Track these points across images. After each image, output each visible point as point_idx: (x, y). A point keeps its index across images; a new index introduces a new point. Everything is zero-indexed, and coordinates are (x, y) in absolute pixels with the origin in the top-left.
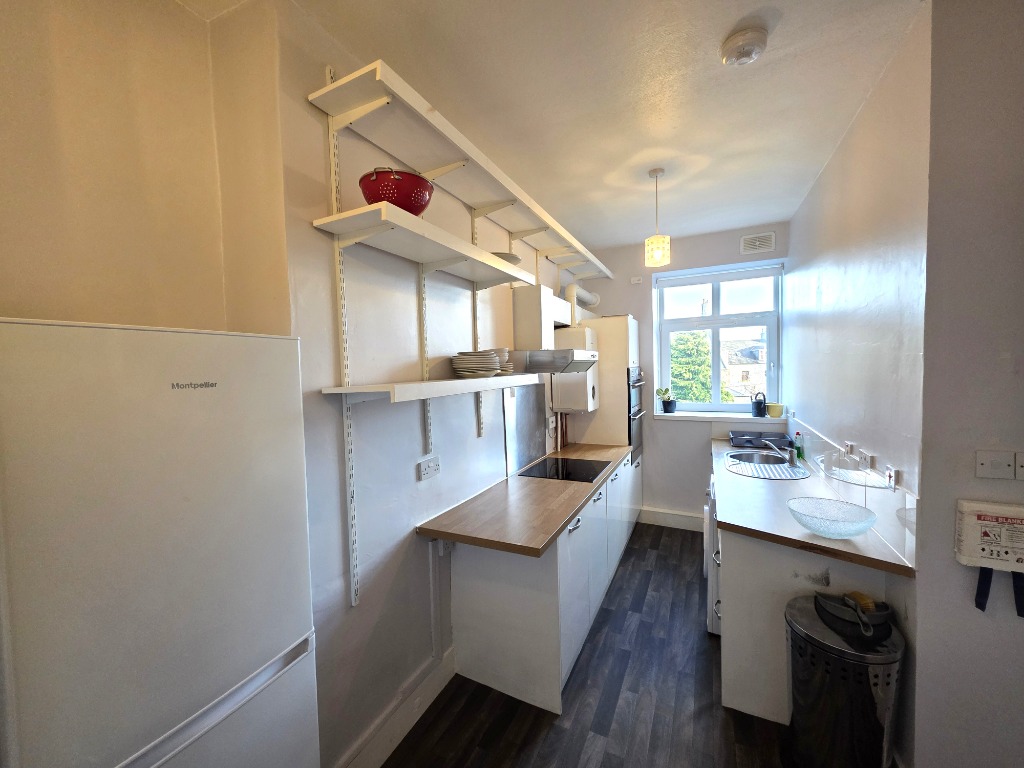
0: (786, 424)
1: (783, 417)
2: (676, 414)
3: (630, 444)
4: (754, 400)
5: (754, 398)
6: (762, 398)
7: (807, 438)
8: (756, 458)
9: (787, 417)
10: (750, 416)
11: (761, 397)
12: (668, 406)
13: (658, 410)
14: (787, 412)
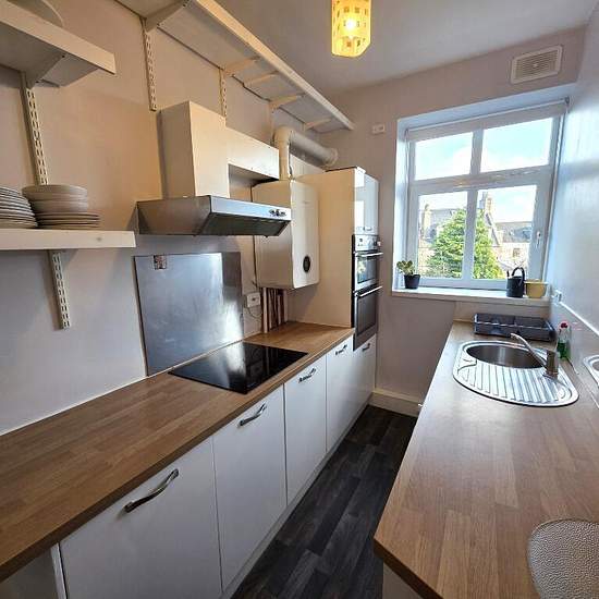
0: (547, 307)
1: (546, 298)
2: (420, 290)
3: (353, 326)
4: (511, 277)
5: (511, 273)
6: (521, 275)
7: (576, 332)
8: (502, 354)
9: (551, 298)
10: (503, 295)
11: (518, 273)
12: (411, 281)
13: (398, 285)
14: (551, 292)
